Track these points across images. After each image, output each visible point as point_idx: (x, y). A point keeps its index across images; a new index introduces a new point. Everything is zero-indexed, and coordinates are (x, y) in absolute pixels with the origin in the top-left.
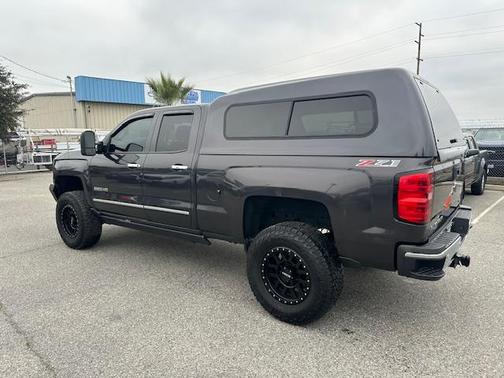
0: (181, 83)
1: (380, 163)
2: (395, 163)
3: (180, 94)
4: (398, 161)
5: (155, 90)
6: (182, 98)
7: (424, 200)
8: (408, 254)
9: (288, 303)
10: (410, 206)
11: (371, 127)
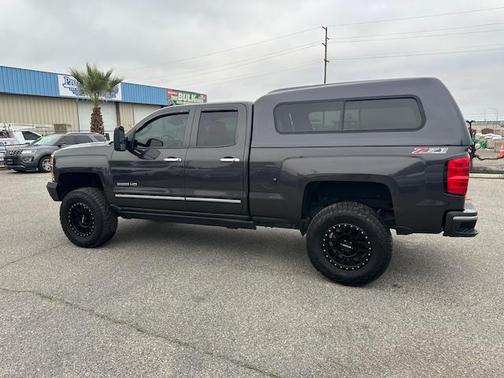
0: (109, 75)
1: (432, 150)
2: (444, 150)
3: (109, 87)
4: (447, 149)
5: (82, 83)
6: (110, 91)
7: (466, 178)
8: (455, 218)
9: (350, 269)
10: (456, 182)
11: (419, 124)
